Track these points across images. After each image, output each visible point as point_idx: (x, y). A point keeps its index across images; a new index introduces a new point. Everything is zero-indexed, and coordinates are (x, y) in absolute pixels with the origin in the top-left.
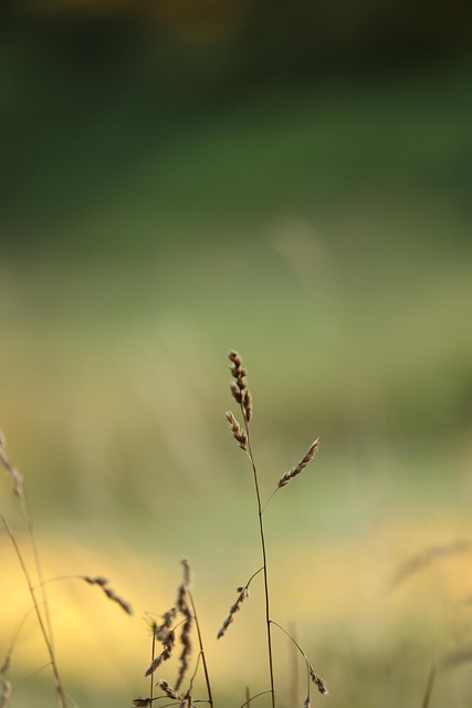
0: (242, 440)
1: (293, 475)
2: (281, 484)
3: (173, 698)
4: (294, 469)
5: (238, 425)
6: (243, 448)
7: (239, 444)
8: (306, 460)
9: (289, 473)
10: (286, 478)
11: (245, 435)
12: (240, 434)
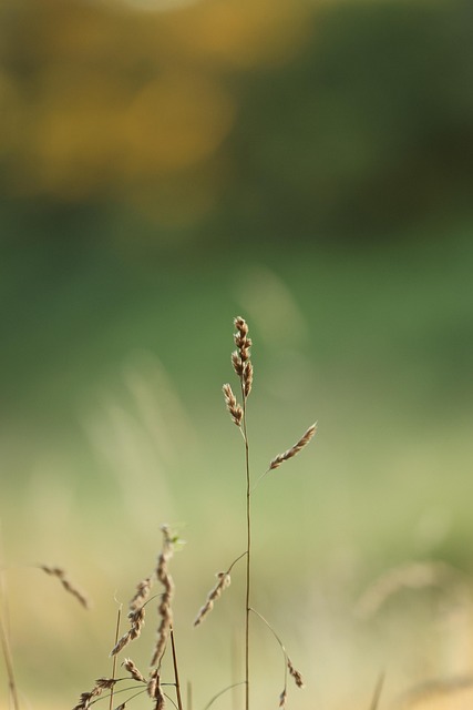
0: (237, 416)
1: (285, 458)
2: (273, 466)
3: (138, 679)
4: (287, 452)
5: (234, 399)
6: (237, 424)
7: (234, 419)
8: (301, 444)
9: (282, 456)
10: (279, 461)
11: (241, 411)
12: (236, 409)
